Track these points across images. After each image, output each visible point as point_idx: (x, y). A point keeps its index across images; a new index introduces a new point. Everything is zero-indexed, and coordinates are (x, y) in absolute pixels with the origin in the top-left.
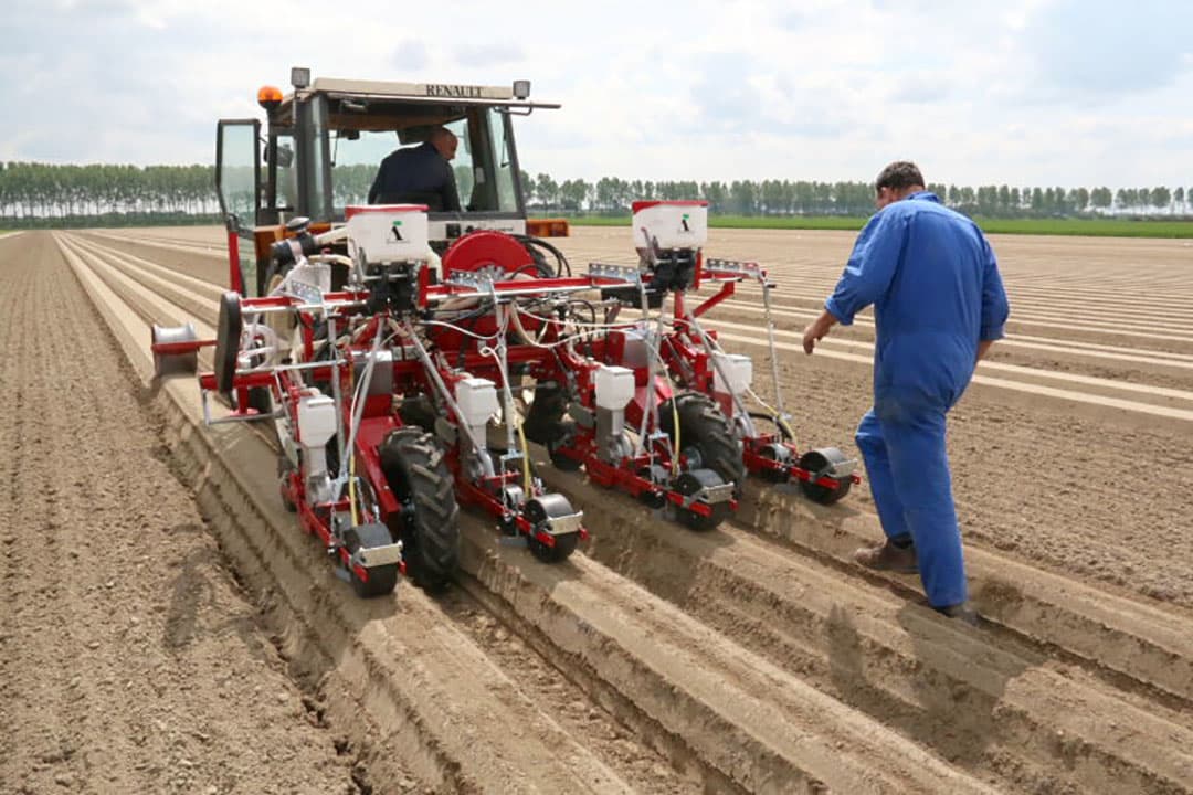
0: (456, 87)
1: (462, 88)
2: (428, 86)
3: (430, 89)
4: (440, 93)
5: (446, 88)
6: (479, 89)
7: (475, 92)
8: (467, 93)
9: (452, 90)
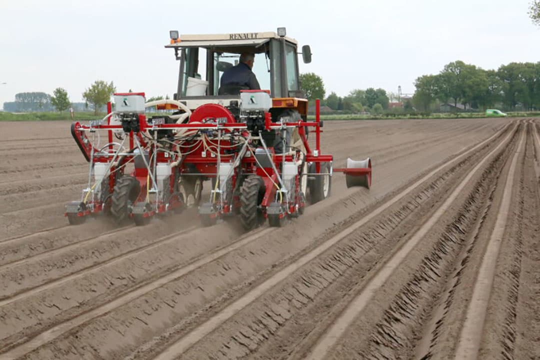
0: (245, 34)
1: (247, 34)
2: (230, 35)
3: (232, 37)
4: (236, 38)
5: (239, 35)
6: (256, 34)
7: (254, 36)
8: (250, 37)
9: (242, 36)
